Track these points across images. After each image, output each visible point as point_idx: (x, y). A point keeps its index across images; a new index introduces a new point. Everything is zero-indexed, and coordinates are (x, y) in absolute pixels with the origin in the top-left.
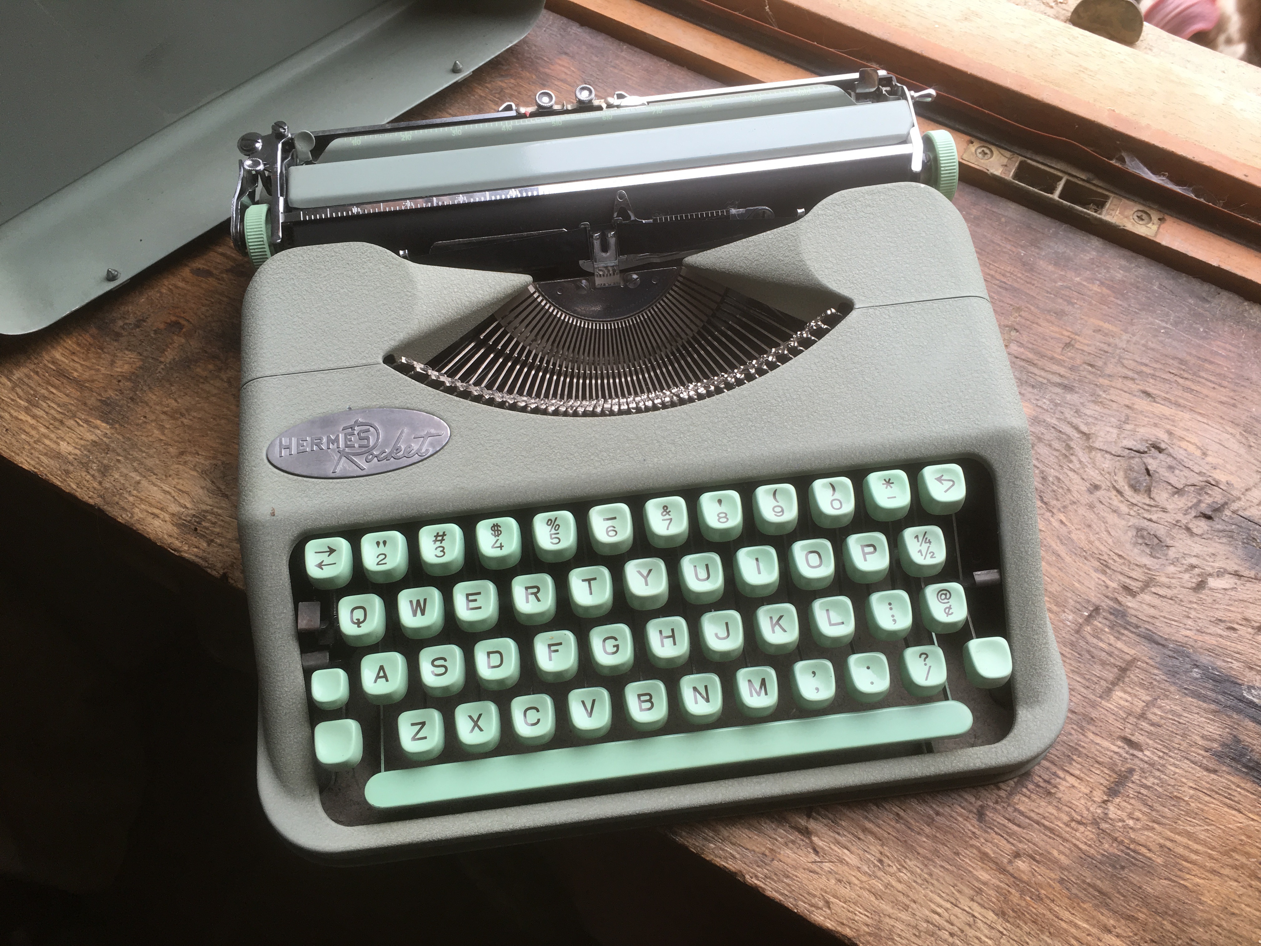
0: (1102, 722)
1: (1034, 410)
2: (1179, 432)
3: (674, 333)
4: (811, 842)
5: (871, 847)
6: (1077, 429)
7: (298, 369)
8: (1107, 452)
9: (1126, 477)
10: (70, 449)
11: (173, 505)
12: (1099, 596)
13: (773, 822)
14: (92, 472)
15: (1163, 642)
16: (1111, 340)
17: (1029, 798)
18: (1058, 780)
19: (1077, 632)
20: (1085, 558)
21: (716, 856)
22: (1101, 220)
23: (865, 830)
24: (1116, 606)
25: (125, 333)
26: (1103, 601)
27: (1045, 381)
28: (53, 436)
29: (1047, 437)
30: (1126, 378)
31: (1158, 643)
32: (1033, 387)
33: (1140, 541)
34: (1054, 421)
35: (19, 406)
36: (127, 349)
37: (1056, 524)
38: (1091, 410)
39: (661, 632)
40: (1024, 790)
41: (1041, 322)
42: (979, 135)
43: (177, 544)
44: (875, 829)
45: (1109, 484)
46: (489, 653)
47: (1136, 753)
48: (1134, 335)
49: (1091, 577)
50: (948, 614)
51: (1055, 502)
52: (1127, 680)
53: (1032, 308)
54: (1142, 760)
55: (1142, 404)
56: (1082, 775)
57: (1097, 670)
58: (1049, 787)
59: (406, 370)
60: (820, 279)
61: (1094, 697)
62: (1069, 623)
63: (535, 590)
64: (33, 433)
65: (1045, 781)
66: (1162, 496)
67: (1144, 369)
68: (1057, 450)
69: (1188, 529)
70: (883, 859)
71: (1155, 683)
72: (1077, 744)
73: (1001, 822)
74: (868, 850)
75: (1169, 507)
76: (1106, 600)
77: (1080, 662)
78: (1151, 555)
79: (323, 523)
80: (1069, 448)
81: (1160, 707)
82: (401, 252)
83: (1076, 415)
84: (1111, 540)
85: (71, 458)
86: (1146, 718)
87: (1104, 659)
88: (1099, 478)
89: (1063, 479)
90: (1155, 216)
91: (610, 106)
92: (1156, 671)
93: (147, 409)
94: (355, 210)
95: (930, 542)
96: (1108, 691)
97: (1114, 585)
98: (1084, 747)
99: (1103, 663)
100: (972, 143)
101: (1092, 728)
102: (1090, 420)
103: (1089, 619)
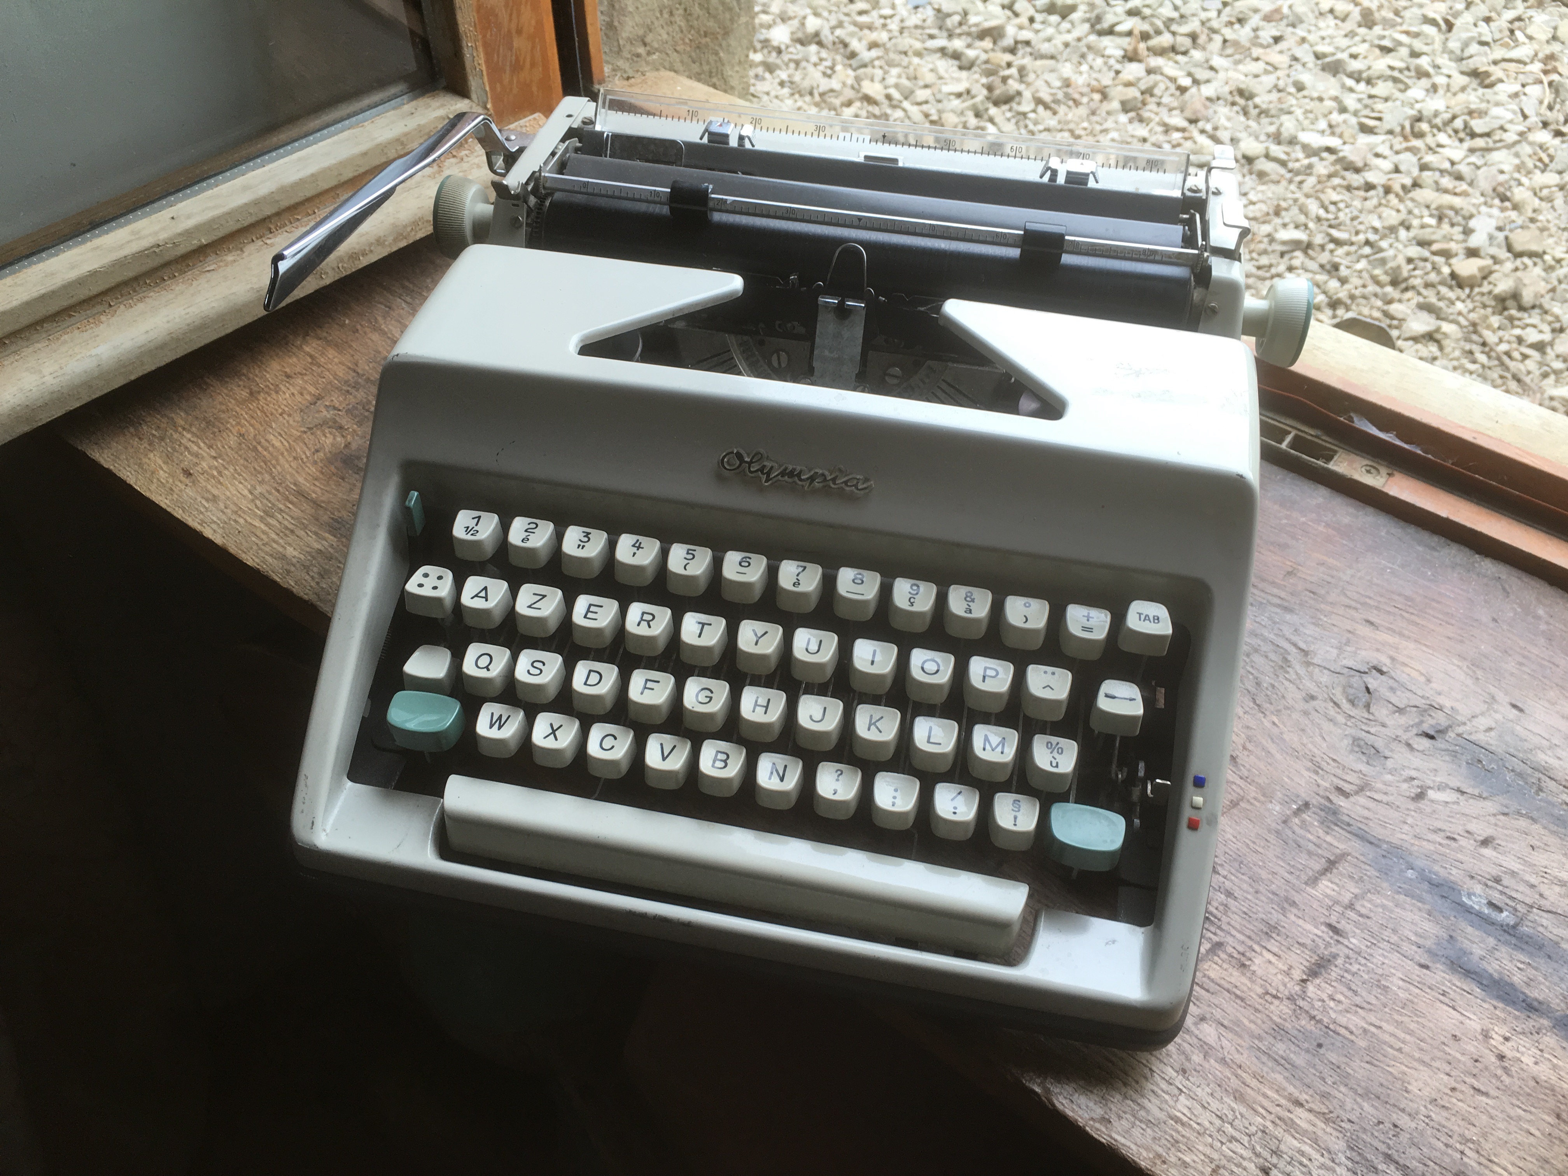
0: (1305, 906)
2: (1401, 658)
6: (1295, 645)
8: (1326, 668)
9: (1344, 692)
10: (295, 553)
12: (1309, 792)
14: (311, 573)
15: (1376, 842)
16: (1335, 573)
17: (1221, 966)
18: (1254, 954)
19: (1285, 822)
20: (1297, 758)
22: (1329, 470)
24: (1327, 803)
26: (1314, 798)
27: (1265, 601)
28: (281, 541)
29: (1264, 649)
30: (1349, 607)
31: (1371, 843)
33: (1357, 749)
34: (1272, 636)
35: (255, 515)
37: (1267, 723)
38: (1310, 630)
40: (1216, 958)
45: (1326, 696)
47: (1341, 939)
48: (1359, 571)
49: (1303, 775)
51: (1268, 705)
52: (1335, 871)
54: (1347, 947)
55: (1364, 630)
56: (1280, 953)
57: (1303, 859)
58: (1243, 959)
61: (1298, 883)
62: (1275, 813)
64: (264, 537)
65: (1239, 953)
66: (1381, 712)
67: (1368, 601)
68: (1273, 661)
69: (1409, 745)
71: (1366, 877)
72: (1276, 923)
75: (1389, 722)
76: (1317, 797)
77: (1285, 849)
78: (1368, 763)
80: (1286, 660)
81: (1370, 901)
83: (1295, 633)
84: (1325, 745)
85: (294, 560)
86: (1354, 909)
87: (1312, 849)
88: (1316, 689)
89: (1278, 687)
90: (1384, 471)
92: (1367, 867)
96: (1313, 881)
97: (1327, 785)
98: (1284, 927)
99: (1310, 853)
101: (1295, 911)
102: (1310, 639)
103: (1297, 812)
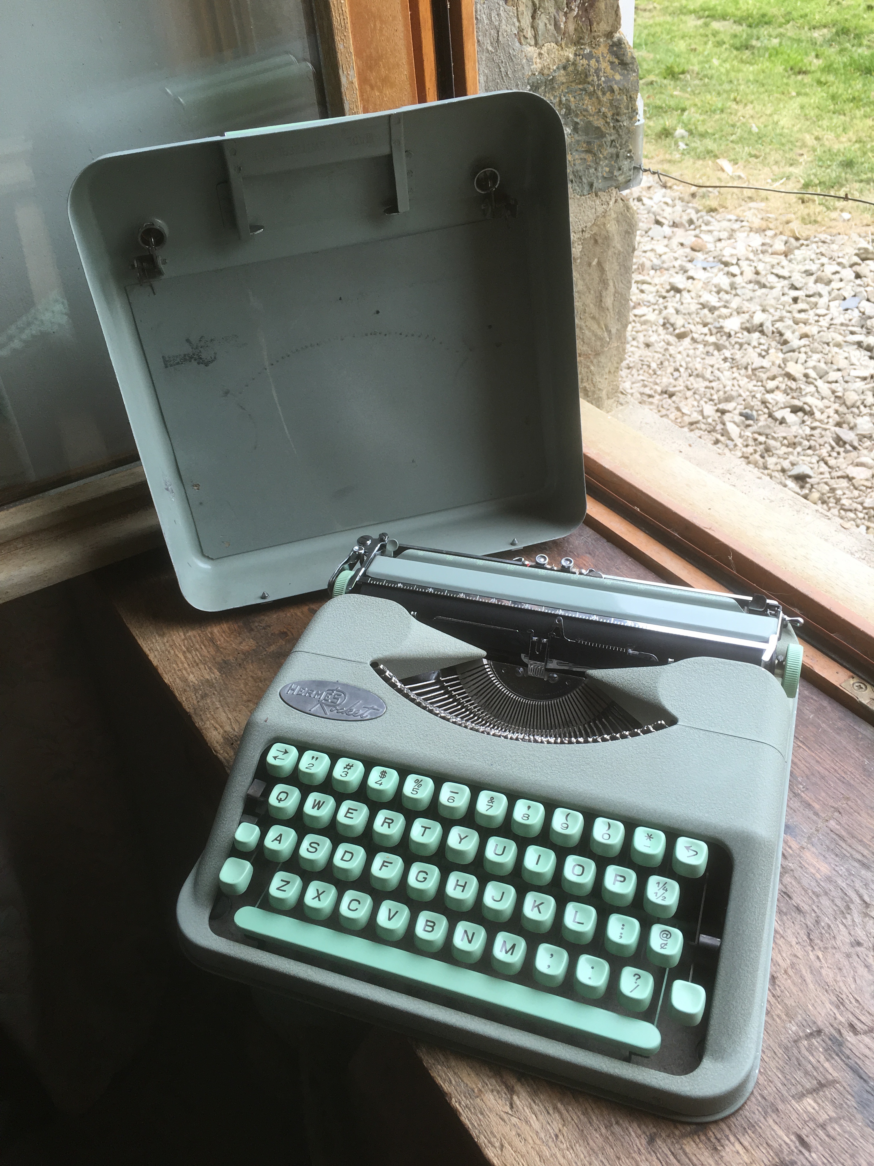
0: (785, 1115)
1: (830, 872)
4: (512, 1098)
5: (555, 1123)
6: (861, 897)
7: (322, 653)
10: (194, 679)
11: (228, 726)
12: (826, 1022)
13: (490, 1072)
14: (197, 695)
15: (865, 1077)
17: (697, 1145)
18: (727, 1142)
19: (795, 1041)
20: (826, 991)
21: (439, 1076)
23: (555, 1108)
24: (836, 1035)
25: (256, 630)
26: (827, 1027)
27: (848, 855)
28: (189, 670)
29: (833, 893)
31: (861, 1078)
32: (837, 855)
34: (844, 885)
35: (181, 650)
36: (252, 639)
37: (812, 956)
39: (458, 881)
41: (863, 814)
42: (860, 674)
43: (219, 748)
44: (564, 1112)
46: (346, 852)
47: (804, 1150)
49: (825, 1007)
51: (819, 942)
52: (821, 1093)
53: (859, 802)
54: (807, 1159)
56: (749, 1147)
57: (799, 1075)
58: (717, 1144)
59: (381, 673)
61: (787, 1094)
62: (790, 1032)
63: (390, 821)
64: (180, 665)
65: (716, 1138)
68: (837, 906)
70: (559, 1135)
71: (845, 1105)
72: (755, 1122)
73: (665, 1152)
74: (551, 1123)
76: (830, 1028)
77: (787, 1064)
80: (848, 908)
81: (841, 1126)
82: (412, 613)
83: (864, 886)
84: (854, 986)
85: (191, 684)
86: (825, 1129)
87: (809, 1070)
88: (865, 938)
89: (833, 928)
92: (849, 1097)
93: (245, 672)
94: (399, 585)
95: (666, 890)
96: (802, 1095)
97: (843, 1020)
98: (761, 1128)
99: (806, 1073)
100: (853, 678)
101: (774, 1116)
103: (809, 1036)
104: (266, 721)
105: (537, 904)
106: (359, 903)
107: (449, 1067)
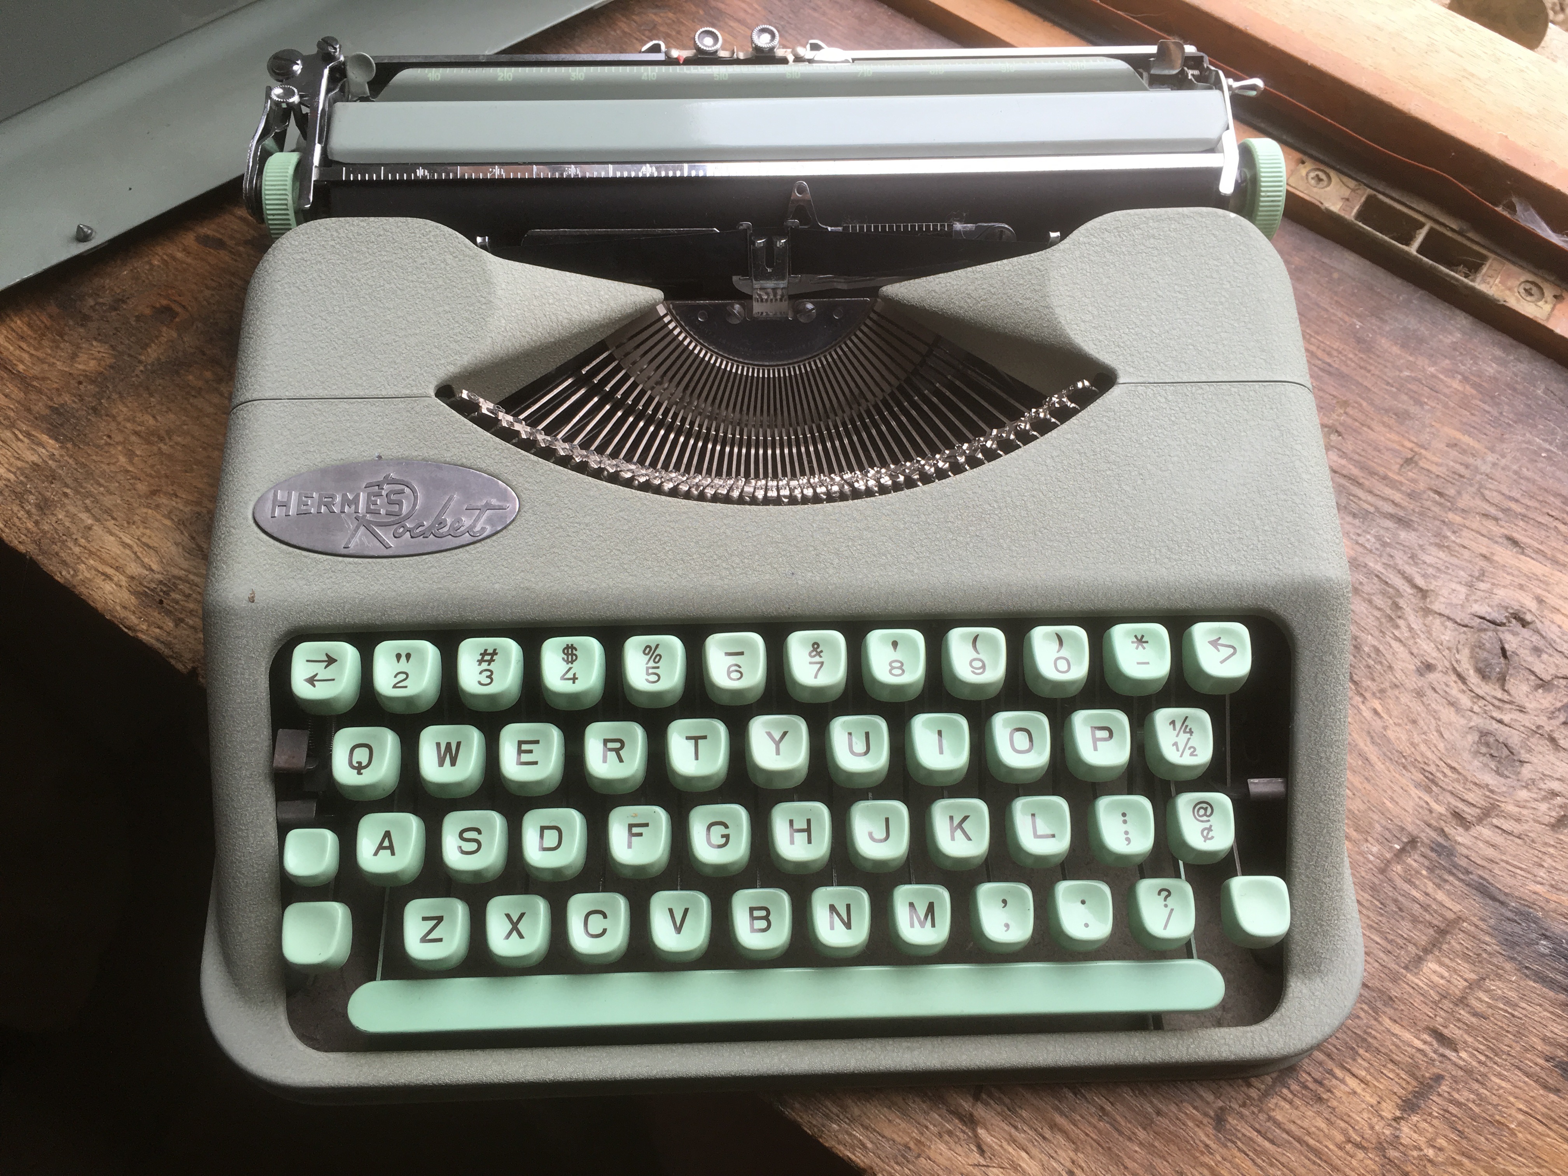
0: (1405, 1004)
1: (1353, 549)
2: (1552, 600)
3: (856, 391)
4: (976, 1136)
5: (1060, 1152)
6: (1410, 581)
7: (312, 393)
8: (1449, 618)
9: (1473, 657)
12: (1418, 822)
13: (924, 1102)
14: (28, 507)
15: (1502, 898)
16: (1471, 460)
17: (1291, 1103)
18: (1334, 1081)
19: (1382, 871)
20: (1404, 767)
21: (839, 1142)
22: (1473, 289)
23: (1053, 1126)
24: (1440, 840)
25: (95, 316)
26: (1423, 831)
27: (1372, 509)
29: (1367, 588)
30: (1486, 515)
31: (1494, 899)
32: (1354, 516)
33: (1484, 750)
34: (1379, 568)
36: (96, 339)
37: (1367, 714)
38: (1433, 556)
39: (791, 822)
40: (1285, 1091)
41: (1374, 424)
42: (1314, 153)
43: (133, 619)
44: (1069, 1127)
45: (1447, 664)
46: (543, 829)
47: (1448, 1053)
48: (1503, 456)
49: (1410, 795)
50: (1206, 838)
51: (1369, 683)
52: (1445, 947)
53: (1364, 404)
54: (1456, 1065)
55: (1504, 554)
56: (1369, 1077)
57: (1405, 927)
58: (1320, 1090)
59: (468, 409)
60: (1072, 336)
61: (1396, 967)
62: (1371, 858)
63: (618, 745)
65: (1316, 1081)
66: (1520, 688)
67: (1513, 505)
68: (1379, 609)
69: (1553, 740)
70: (1075, 1170)
71: (1485, 955)
72: (1365, 1032)
73: (1248, 1134)
74: (1054, 1155)
75: (1530, 705)
76: (1428, 830)
77: (1382, 915)
78: (1498, 772)
79: (323, 619)
80: (1396, 607)
81: (1487, 991)
82: (479, 240)
83: (1410, 561)
84: (1442, 745)
86: (1467, 1005)
87: (1417, 914)
88: (1435, 654)
89: (1384, 652)
90: (1549, 292)
91: (798, 59)
92: (1487, 939)
93: (113, 426)
94: (420, 172)
95: (1191, 732)
96: (1419, 960)
97: (1441, 809)
98: (1375, 1038)
99: (1415, 920)
100: (1303, 162)
101: (1390, 1011)
102: (1430, 571)
103: (1399, 855)
104: (252, 600)
105: (956, 822)
106: (605, 916)
107: (852, 1120)
